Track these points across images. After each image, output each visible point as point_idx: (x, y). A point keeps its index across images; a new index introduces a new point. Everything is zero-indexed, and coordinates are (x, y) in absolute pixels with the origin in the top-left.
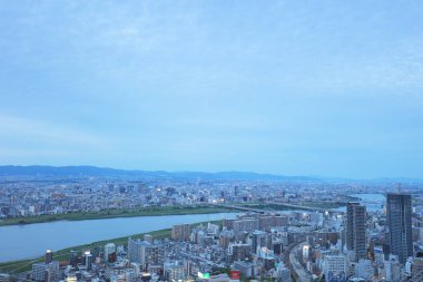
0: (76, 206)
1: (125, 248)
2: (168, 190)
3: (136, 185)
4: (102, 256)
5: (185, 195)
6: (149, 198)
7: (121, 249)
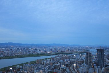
0: (7, 55)
1: (23, 67)
2: (35, 49)
3: (26, 48)
4: (16, 69)
5: (40, 51)
6: (29, 52)
7: (21, 67)
